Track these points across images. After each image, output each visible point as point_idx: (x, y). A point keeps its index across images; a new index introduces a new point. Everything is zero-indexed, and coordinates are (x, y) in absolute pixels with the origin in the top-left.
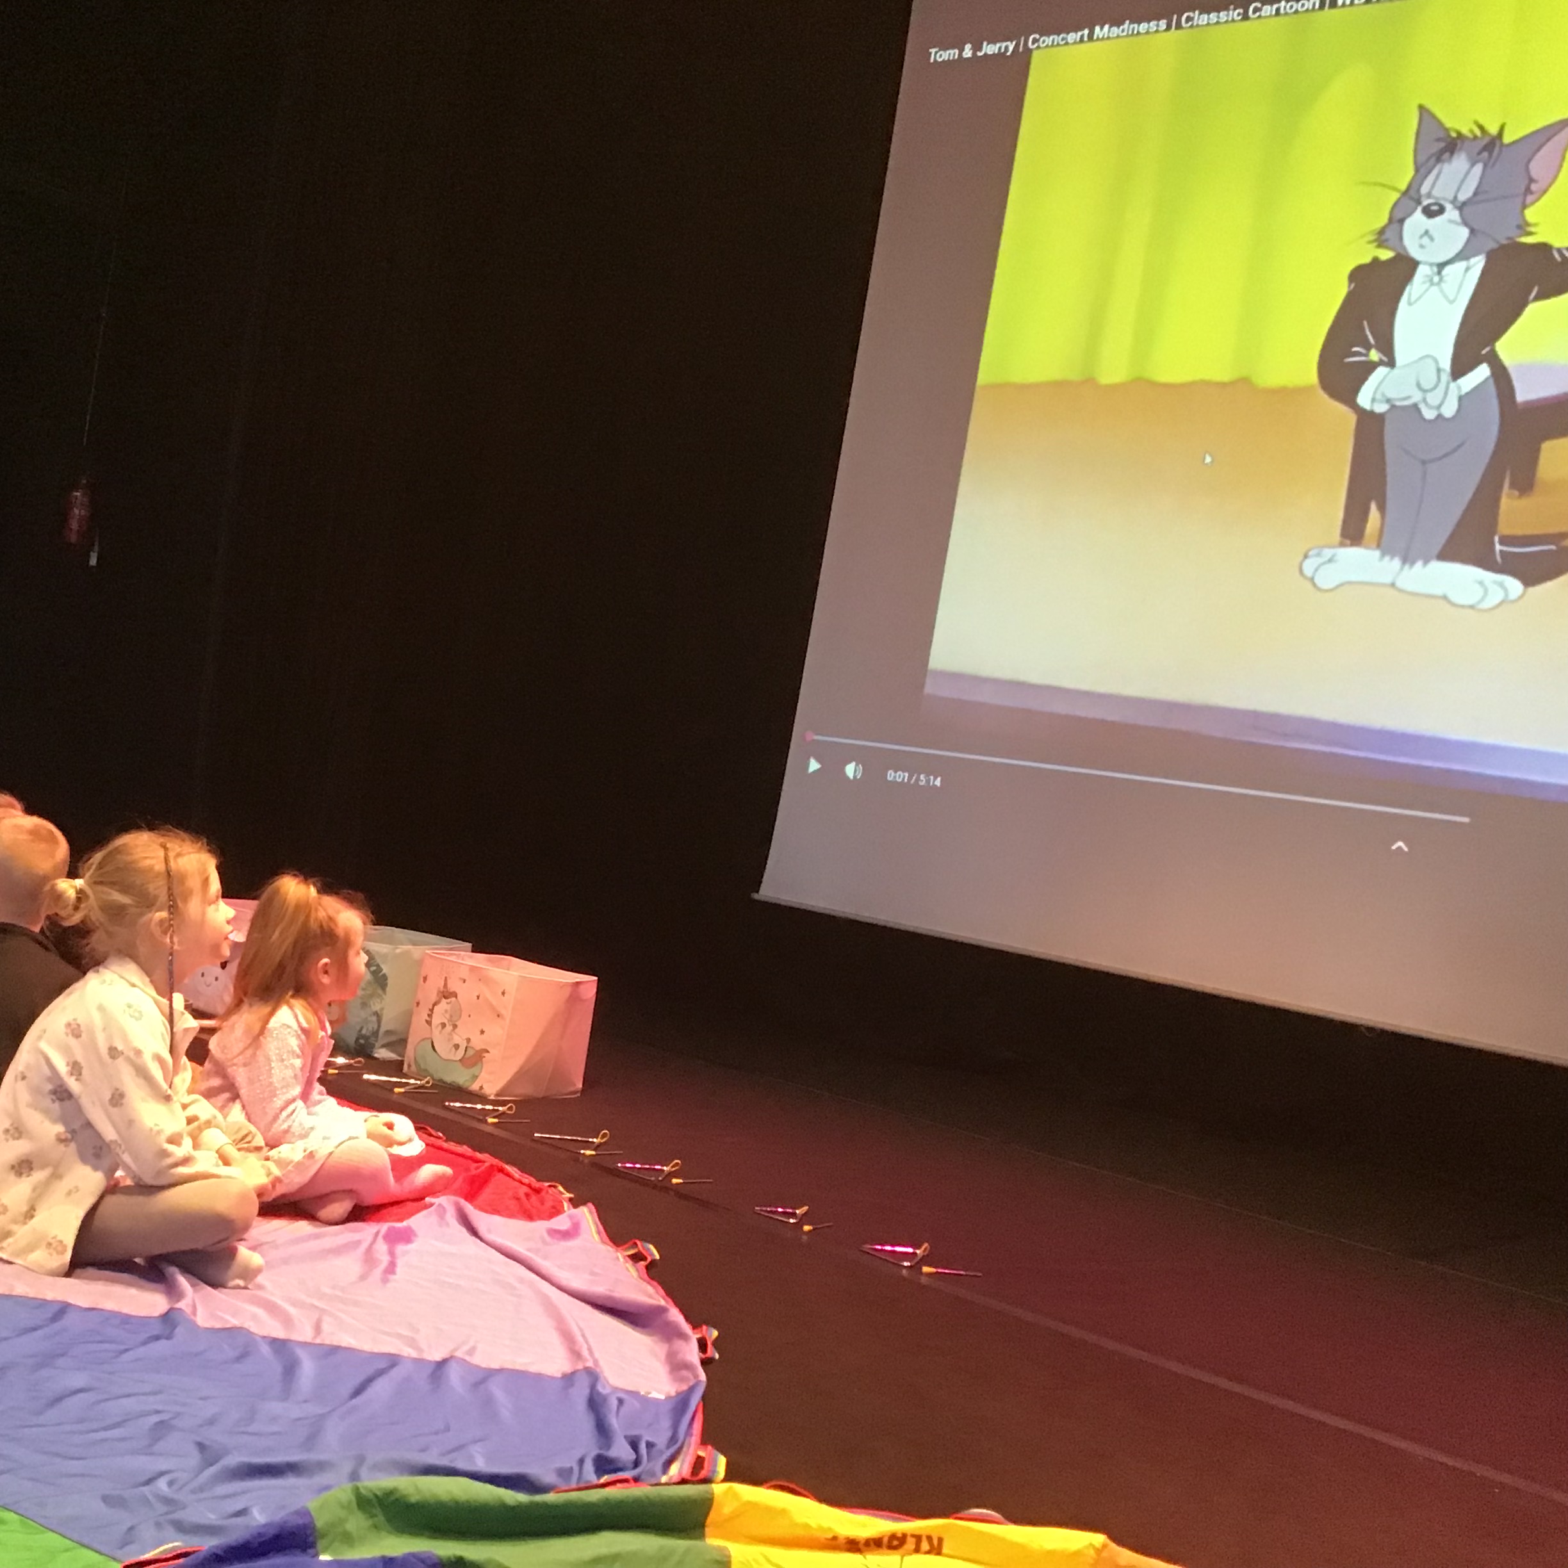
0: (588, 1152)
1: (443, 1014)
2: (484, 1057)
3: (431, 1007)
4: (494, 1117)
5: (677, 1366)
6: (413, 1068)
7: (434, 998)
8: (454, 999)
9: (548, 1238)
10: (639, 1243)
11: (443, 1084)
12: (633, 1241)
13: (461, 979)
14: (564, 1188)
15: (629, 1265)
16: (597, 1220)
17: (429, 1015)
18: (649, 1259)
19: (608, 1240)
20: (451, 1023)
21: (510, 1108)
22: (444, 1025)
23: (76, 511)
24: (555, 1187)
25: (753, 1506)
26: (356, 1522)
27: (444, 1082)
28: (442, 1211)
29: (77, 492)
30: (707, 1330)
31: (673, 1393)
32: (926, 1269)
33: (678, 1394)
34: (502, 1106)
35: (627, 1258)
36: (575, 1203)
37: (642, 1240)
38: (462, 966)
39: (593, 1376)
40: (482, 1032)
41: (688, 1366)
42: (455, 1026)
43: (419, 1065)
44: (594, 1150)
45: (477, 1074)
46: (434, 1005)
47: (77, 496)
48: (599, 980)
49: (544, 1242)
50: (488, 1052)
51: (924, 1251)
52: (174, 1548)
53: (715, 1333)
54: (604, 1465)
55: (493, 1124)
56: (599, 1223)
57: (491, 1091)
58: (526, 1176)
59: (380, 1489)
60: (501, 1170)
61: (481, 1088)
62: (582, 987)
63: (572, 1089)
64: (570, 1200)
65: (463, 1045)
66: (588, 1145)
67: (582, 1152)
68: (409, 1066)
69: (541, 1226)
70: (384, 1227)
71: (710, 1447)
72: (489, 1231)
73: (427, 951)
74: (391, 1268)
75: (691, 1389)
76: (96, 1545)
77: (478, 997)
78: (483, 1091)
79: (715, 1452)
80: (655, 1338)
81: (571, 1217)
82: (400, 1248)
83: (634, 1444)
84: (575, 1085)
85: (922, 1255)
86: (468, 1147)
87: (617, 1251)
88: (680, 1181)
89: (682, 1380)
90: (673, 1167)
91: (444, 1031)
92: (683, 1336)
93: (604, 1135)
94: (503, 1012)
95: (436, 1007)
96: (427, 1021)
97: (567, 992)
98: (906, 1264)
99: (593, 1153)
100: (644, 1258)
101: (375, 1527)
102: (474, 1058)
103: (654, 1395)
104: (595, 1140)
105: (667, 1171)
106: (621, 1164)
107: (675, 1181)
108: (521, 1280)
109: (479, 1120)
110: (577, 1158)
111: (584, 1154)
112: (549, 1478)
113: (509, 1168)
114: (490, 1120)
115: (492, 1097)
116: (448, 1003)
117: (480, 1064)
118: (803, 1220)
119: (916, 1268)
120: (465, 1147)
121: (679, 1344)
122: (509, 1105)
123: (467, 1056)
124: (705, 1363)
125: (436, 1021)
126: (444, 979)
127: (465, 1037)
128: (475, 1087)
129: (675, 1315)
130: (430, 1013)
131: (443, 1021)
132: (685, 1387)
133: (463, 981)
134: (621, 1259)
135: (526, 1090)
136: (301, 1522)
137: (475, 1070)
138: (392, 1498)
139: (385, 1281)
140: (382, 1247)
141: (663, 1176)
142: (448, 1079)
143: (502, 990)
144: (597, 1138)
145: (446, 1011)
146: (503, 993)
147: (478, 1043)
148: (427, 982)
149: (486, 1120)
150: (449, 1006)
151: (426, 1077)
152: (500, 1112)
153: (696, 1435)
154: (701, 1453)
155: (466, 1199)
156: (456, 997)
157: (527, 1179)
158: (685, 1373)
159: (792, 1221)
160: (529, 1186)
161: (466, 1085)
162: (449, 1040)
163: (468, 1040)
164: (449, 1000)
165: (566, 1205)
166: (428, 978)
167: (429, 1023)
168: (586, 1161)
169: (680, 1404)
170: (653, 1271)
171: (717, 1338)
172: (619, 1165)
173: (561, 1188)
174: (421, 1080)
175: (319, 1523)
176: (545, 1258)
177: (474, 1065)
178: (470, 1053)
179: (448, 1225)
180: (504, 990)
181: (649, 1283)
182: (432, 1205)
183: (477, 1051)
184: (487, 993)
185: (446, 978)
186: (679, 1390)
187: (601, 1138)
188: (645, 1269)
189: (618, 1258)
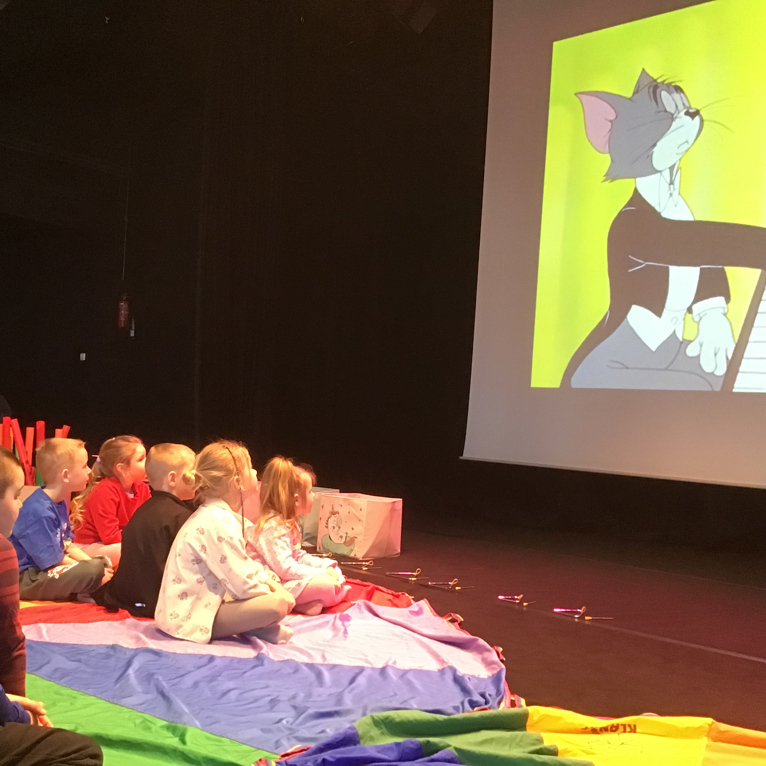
0: (413, 579)
1: (333, 522)
2: (355, 540)
3: (327, 520)
4: (366, 567)
5: (488, 664)
6: (322, 549)
7: (328, 515)
8: (337, 515)
9: (410, 615)
10: (452, 614)
11: (337, 555)
12: (450, 613)
13: (340, 505)
14: (408, 594)
15: (450, 624)
16: (430, 606)
17: (326, 523)
18: (459, 621)
19: (436, 614)
20: (337, 526)
21: (371, 563)
22: (334, 527)
23: (123, 312)
24: (404, 594)
25: (546, 716)
26: (375, 732)
27: (338, 554)
28: (359, 607)
29: (122, 303)
30: (497, 648)
31: (491, 675)
32: (587, 618)
33: (493, 675)
34: (367, 562)
35: (449, 622)
36: (416, 600)
37: (453, 613)
38: (340, 499)
39: (454, 670)
40: (353, 529)
41: (493, 663)
42: (339, 528)
43: (325, 548)
44: (415, 578)
45: (352, 549)
46: (329, 518)
47: (122, 305)
48: (403, 500)
49: (409, 617)
50: (356, 538)
51: (583, 610)
52: (299, 748)
53: (501, 649)
54: (473, 704)
55: (365, 570)
56: (431, 607)
57: (360, 556)
58: (389, 590)
59: (382, 717)
60: (378, 589)
61: (355, 555)
62: (396, 503)
63: (396, 553)
64: (413, 599)
65: (344, 536)
66: (412, 576)
67: (410, 579)
68: (320, 548)
69: (406, 611)
70: (338, 615)
71: (516, 696)
72: (383, 614)
73: (323, 494)
74: (345, 632)
75: (499, 673)
76: (265, 749)
77: (349, 513)
78: (356, 556)
79: (519, 697)
80: (474, 653)
81: (418, 605)
82: (346, 623)
83: (483, 695)
84: (397, 550)
85: (583, 612)
86: (360, 580)
87: (443, 619)
88: (460, 588)
89: (493, 669)
90: (454, 582)
91: (334, 530)
92: (488, 650)
93: (418, 571)
94: (362, 518)
95: (329, 519)
96: (326, 526)
97: (390, 507)
98: (577, 616)
99: (415, 579)
100: (457, 621)
101: (383, 733)
102: (350, 542)
103: (481, 676)
104: (414, 574)
105: (452, 584)
106: (431, 582)
107: (457, 588)
108: (405, 633)
109: (358, 569)
110: (407, 581)
111: (411, 580)
112: (451, 710)
113: (380, 587)
114: (364, 569)
115: (361, 559)
116: (335, 517)
117: (353, 544)
118: (522, 601)
119: (582, 617)
120: (358, 580)
121: (486, 654)
122: (370, 562)
123: (347, 540)
124: (502, 661)
125: (330, 525)
126: (332, 506)
127: (345, 532)
128: (352, 555)
129: (481, 642)
130: (327, 522)
131: (332, 526)
132: (495, 672)
133: (341, 506)
134: (446, 622)
135: (376, 554)
136: (352, 732)
137: (351, 547)
138: (388, 721)
139: (345, 637)
140: (339, 623)
141: (451, 586)
142: (339, 552)
143: (360, 508)
144: (415, 572)
145: (335, 521)
146: (361, 510)
147: (351, 534)
148: (323, 508)
149: (362, 569)
150: (336, 518)
151: (329, 553)
152: (367, 565)
153: (508, 691)
154: (513, 699)
155: (367, 600)
156: (338, 513)
157: (390, 592)
158: (494, 666)
159: (517, 601)
160: (392, 595)
161: (348, 554)
162: (337, 534)
163: (347, 533)
164: (335, 516)
165: (412, 601)
166: (324, 506)
167: (327, 527)
168: (413, 583)
169: (496, 679)
170: (462, 626)
171: (502, 651)
172: (430, 583)
173: (407, 595)
174: (327, 554)
175: (360, 732)
176: (412, 623)
177: (350, 544)
178: (348, 539)
179: (363, 612)
180: (361, 508)
181: (461, 631)
182: (354, 604)
183: (351, 538)
184: (353, 510)
185: (333, 505)
186: (493, 673)
187: (417, 572)
188: (458, 625)
189: (444, 621)
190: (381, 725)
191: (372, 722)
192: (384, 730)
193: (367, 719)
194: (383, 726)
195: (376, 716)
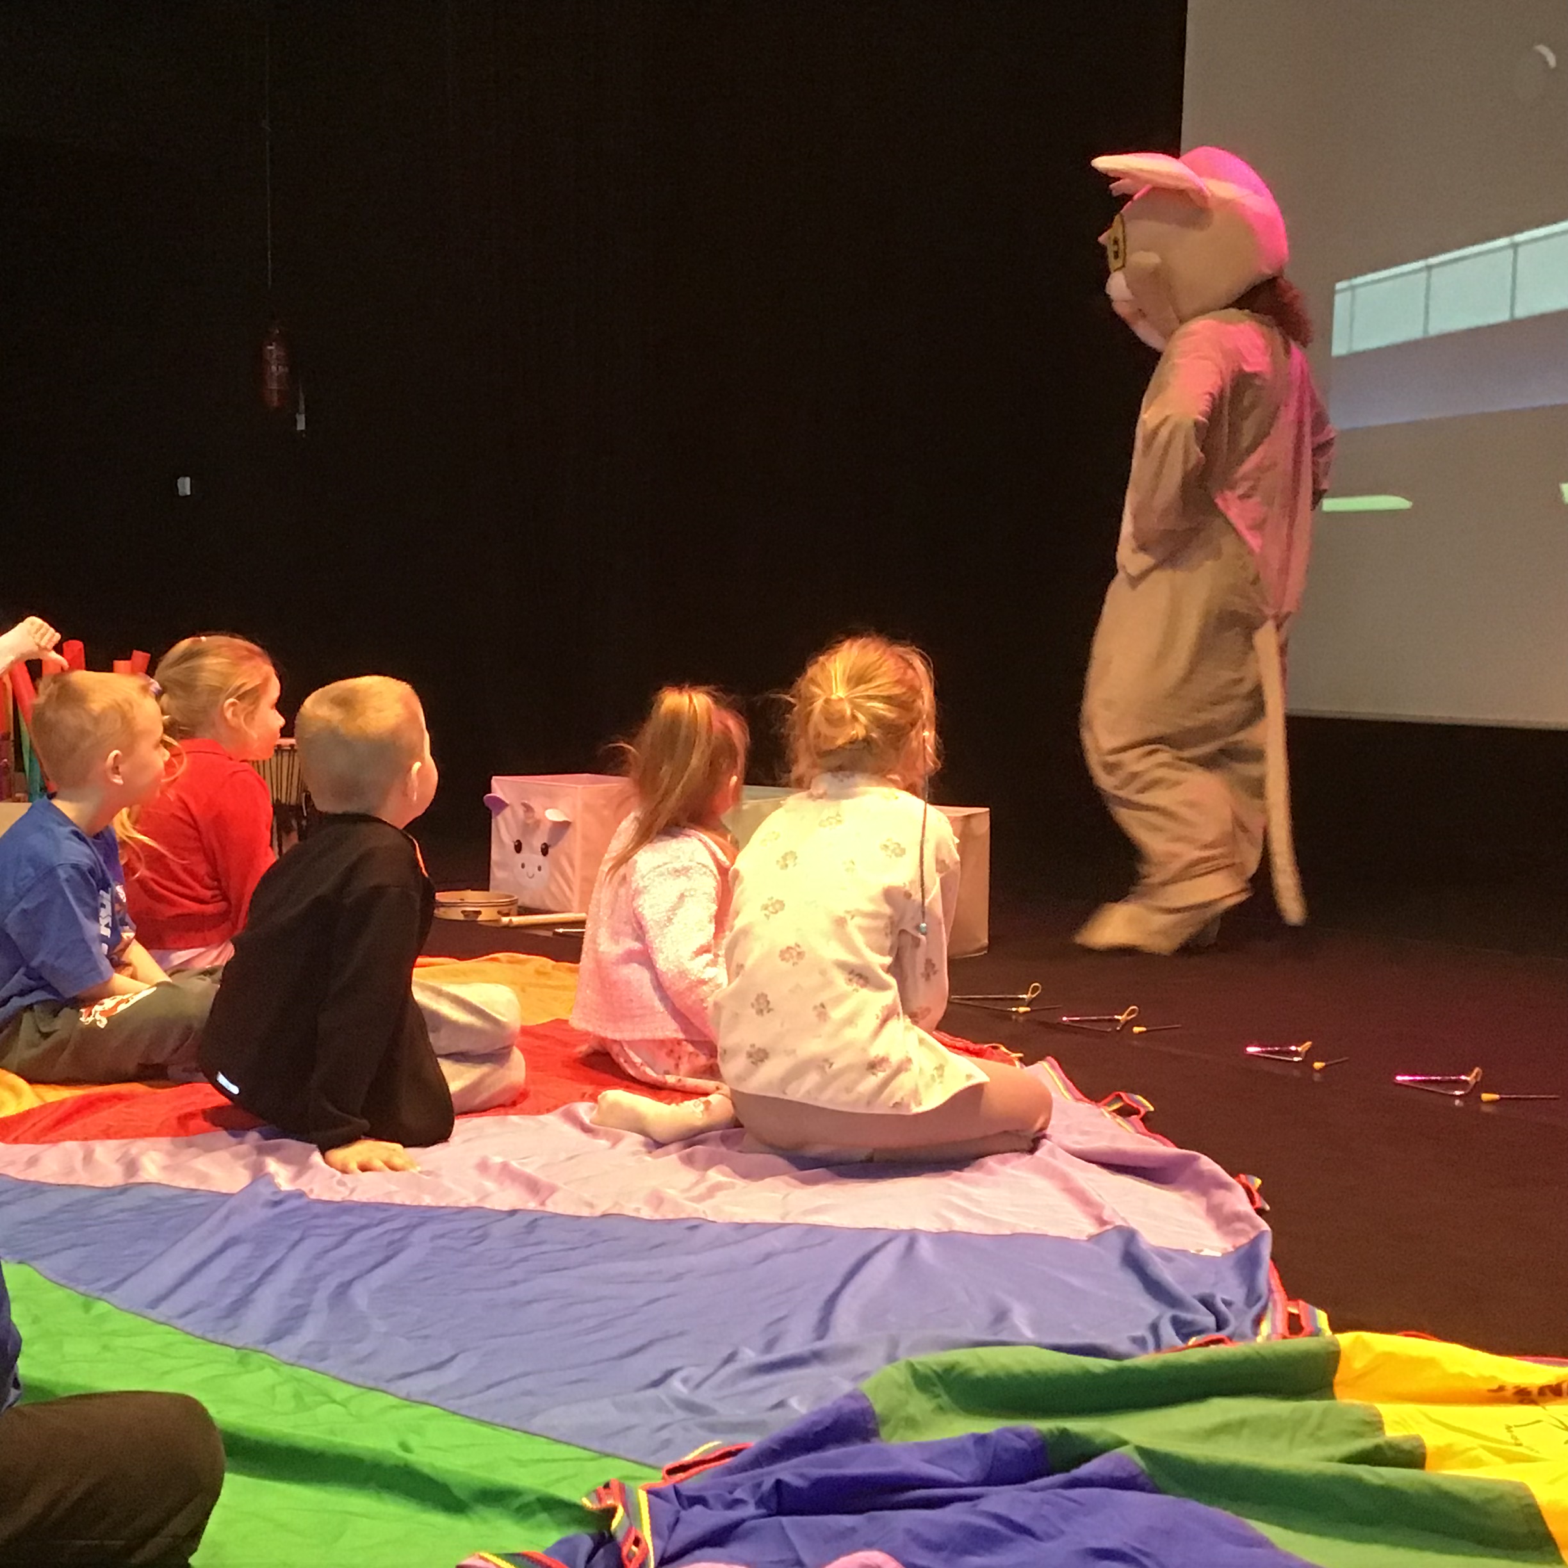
0: (1022, 1009)
5: (1224, 1220)
10: (1122, 1094)
12: (1115, 1093)
14: (1008, 1049)
15: (1119, 1119)
16: (1063, 1075)
18: (1143, 1112)
19: (1080, 1096)
24: (996, 1047)
25: (1389, 1359)
30: (1247, 1179)
31: (1231, 1249)
32: (1486, 1097)
33: (1237, 1249)
35: (1115, 1114)
36: (1027, 1061)
37: (1126, 1092)
39: (1129, 1236)
41: (1239, 1217)
44: (1028, 1006)
48: (991, 811)
51: (1476, 1077)
52: (715, 1448)
53: (1258, 1182)
54: (1184, 1330)
56: (1066, 1079)
58: (960, 1040)
59: (938, 1365)
62: (974, 822)
63: (978, 946)
66: (1018, 1002)
67: (1014, 1009)
71: (1301, 1303)
75: (1255, 1243)
79: (1311, 1307)
80: (1186, 1193)
83: (1209, 1305)
84: (979, 941)
85: (1474, 1081)
87: (1099, 1107)
88: (1143, 1029)
89: (1237, 1233)
90: (1129, 1014)
92: (1223, 1186)
93: (1035, 989)
98: (1458, 1093)
99: (1028, 1009)
100: (1137, 1112)
103: (1207, 1252)
104: (1024, 996)
105: (1123, 1020)
106: (1067, 1016)
107: (1136, 1029)
110: (1006, 1016)
111: (1017, 1011)
112: (1124, 1346)
118: (1310, 1057)
119: (1473, 1094)
121: (1219, 1195)
124: (1260, 1212)
129: (1206, 1164)
132: (1243, 1241)
134: (1107, 1115)
136: (854, 1405)
138: (954, 1373)
141: (1121, 1026)
144: (1027, 994)
153: (1279, 1291)
154: (1295, 1311)
158: (1239, 1225)
159: (1296, 1059)
168: (1021, 1019)
169: (1247, 1260)
170: (1151, 1124)
171: (1261, 1186)
172: (1065, 1019)
173: (1003, 1049)
175: (878, 1408)
181: (1150, 1137)
186: (1238, 1245)
187: (1032, 993)
188: (1141, 1123)
189: (1102, 1114)
190: (934, 1385)
191: (910, 1380)
192: (945, 1399)
193: (897, 1372)
194: (939, 1390)
195: (920, 1363)
